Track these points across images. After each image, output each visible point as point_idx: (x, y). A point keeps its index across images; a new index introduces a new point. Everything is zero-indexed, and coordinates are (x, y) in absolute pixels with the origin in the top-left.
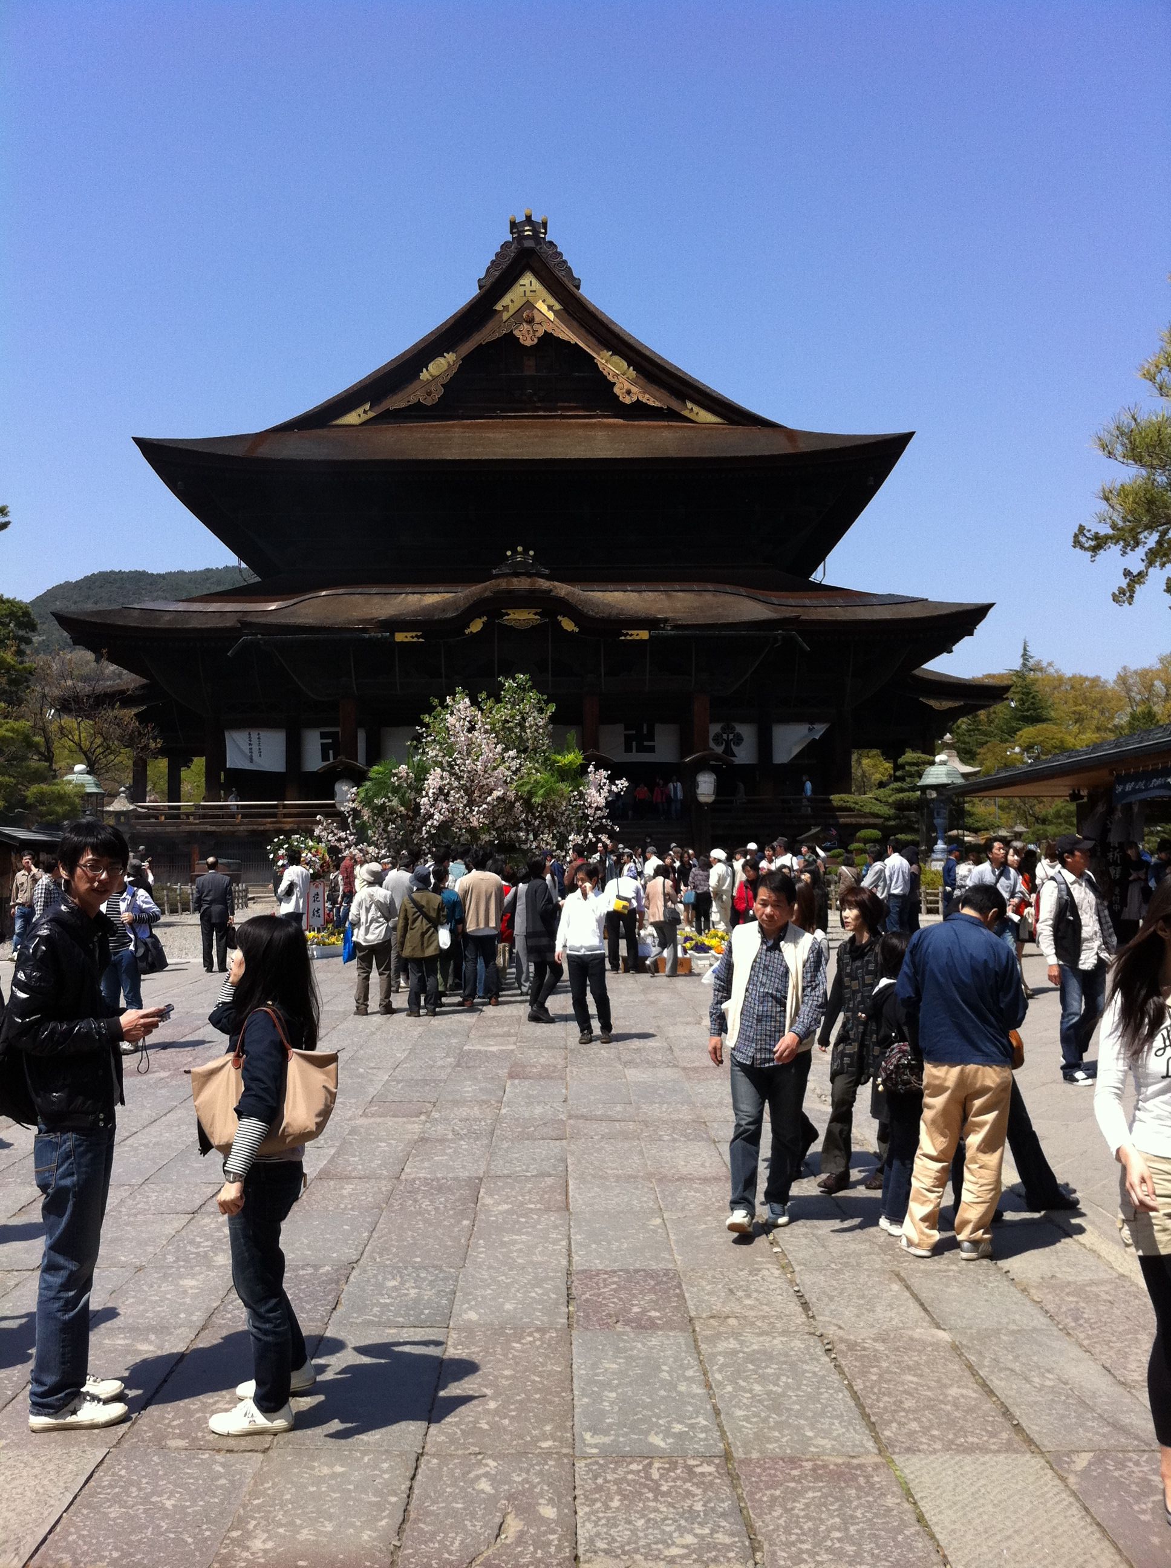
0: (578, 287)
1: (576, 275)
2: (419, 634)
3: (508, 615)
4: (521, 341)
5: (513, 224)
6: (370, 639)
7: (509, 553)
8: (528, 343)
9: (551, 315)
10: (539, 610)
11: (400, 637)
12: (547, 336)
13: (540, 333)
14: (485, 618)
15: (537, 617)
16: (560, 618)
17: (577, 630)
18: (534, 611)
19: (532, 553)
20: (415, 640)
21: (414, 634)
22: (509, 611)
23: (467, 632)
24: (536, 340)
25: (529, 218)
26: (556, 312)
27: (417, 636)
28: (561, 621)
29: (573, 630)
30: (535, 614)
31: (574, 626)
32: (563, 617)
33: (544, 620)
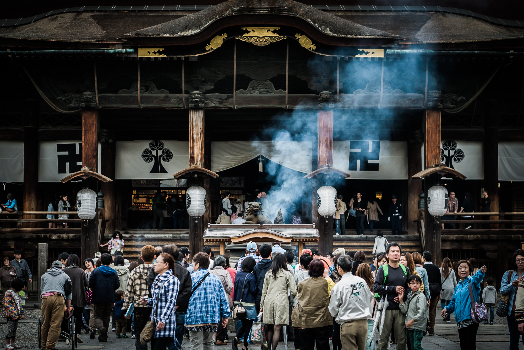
2: (161, 50)
3: (248, 32)
6: (115, 53)
10: (278, 29)
11: (143, 53)
14: (226, 36)
15: (276, 35)
16: (298, 36)
17: (314, 47)
18: (272, 29)
20: (158, 55)
21: (156, 50)
22: (249, 29)
23: (207, 48)
27: (159, 52)
28: (299, 39)
29: (310, 48)
30: (274, 32)
31: (312, 44)
32: (301, 35)
33: (282, 38)
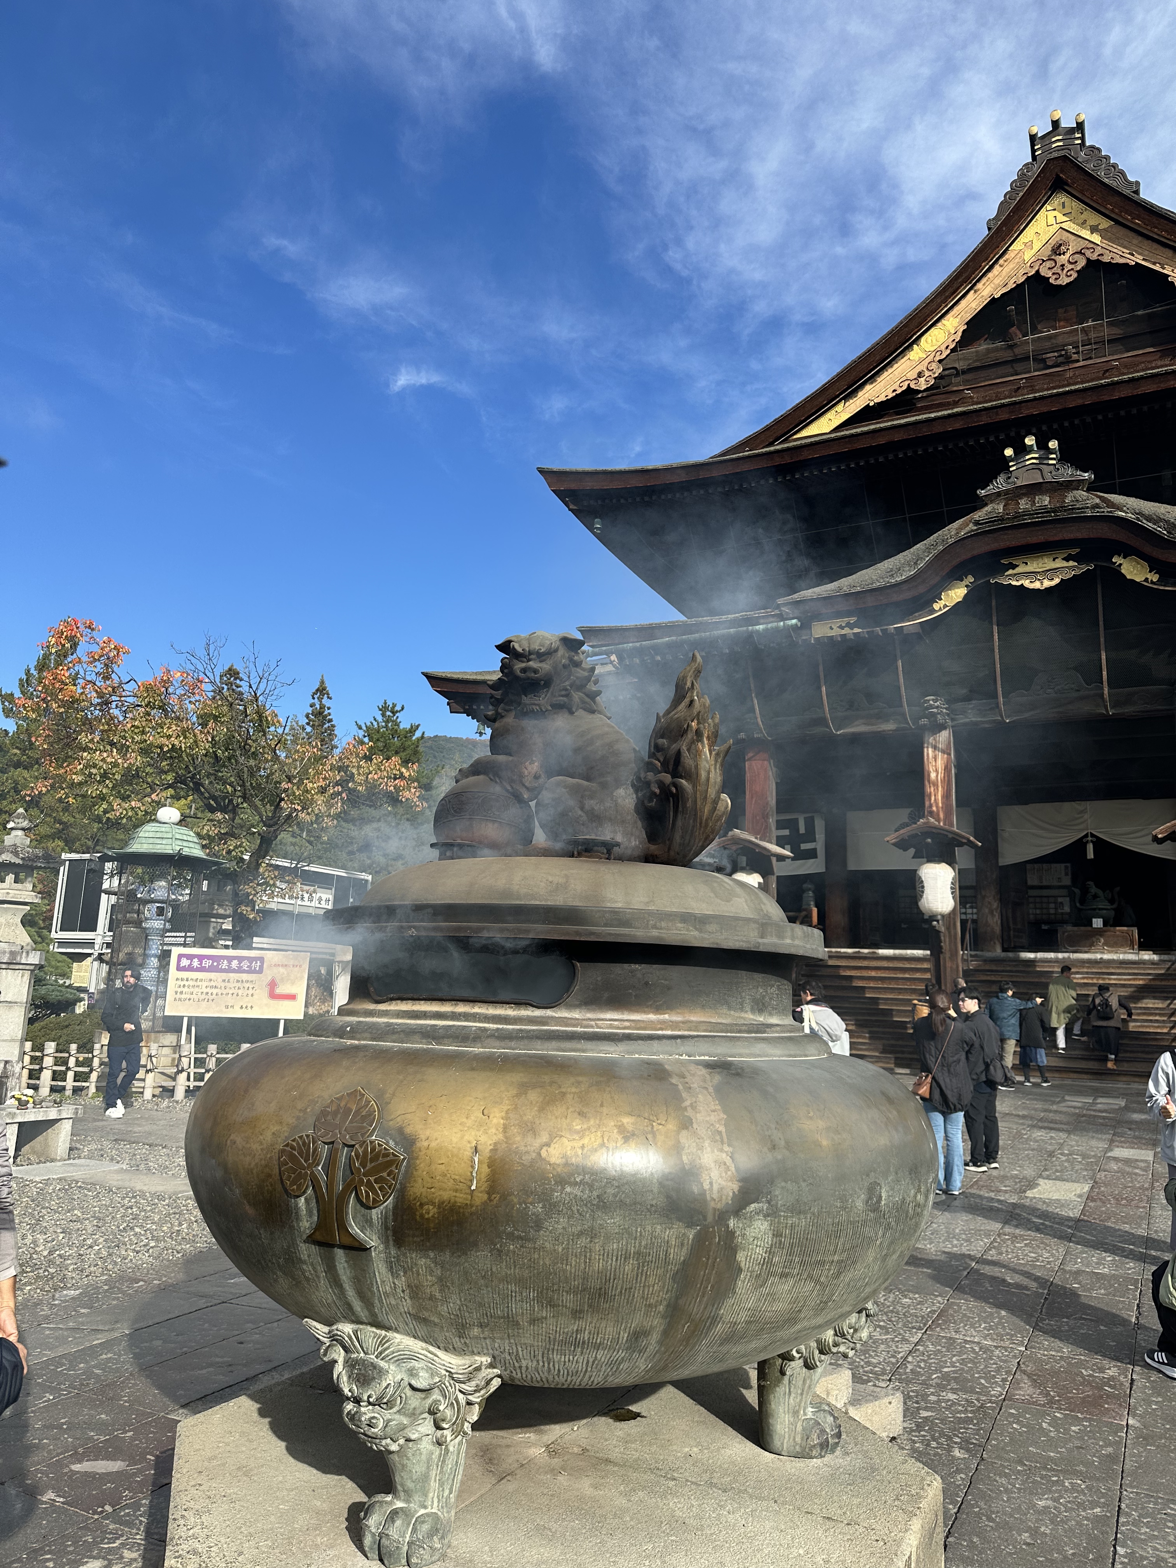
0: (1137, 192)
1: (1131, 178)
3: (1014, 567)
4: (1051, 281)
5: (1033, 138)
6: (766, 630)
7: (1009, 452)
8: (1064, 281)
9: (1096, 238)
10: (1074, 552)
11: (820, 629)
12: (1093, 265)
13: (1082, 263)
14: (971, 579)
15: (1072, 563)
16: (1116, 559)
17: (1155, 578)
18: (1063, 554)
19: (1053, 444)
20: (847, 631)
21: (843, 622)
22: (1016, 561)
23: (936, 606)
24: (1075, 275)
25: (1056, 124)
26: (1103, 234)
27: (850, 626)
28: (1120, 565)
29: (1146, 580)
30: (1066, 559)
31: (1150, 572)
32: (1125, 558)
33: (1084, 568)
